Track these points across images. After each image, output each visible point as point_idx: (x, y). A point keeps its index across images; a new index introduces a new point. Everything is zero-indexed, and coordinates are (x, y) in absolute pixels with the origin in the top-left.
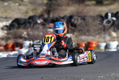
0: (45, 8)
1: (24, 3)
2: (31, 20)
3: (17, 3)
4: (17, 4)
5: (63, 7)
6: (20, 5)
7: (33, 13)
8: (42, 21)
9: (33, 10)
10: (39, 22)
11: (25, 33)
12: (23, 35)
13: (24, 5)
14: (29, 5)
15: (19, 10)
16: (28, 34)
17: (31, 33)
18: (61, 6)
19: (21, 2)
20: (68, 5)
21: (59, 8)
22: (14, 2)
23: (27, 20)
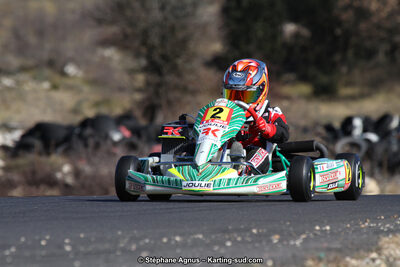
0: (138, 97)
1: (69, 82)
3: (46, 79)
4: (46, 85)
5: (202, 99)
6: (55, 87)
8: (127, 134)
9: (97, 104)
10: (116, 137)
11: (67, 168)
12: (59, 175)
13: (70, 88)
14: (86, 89)
16: (77, 173)
18: (194, 93)
19: (57, 79)
21: (188, 98)
22: (35, 78)
23: (77, 131)
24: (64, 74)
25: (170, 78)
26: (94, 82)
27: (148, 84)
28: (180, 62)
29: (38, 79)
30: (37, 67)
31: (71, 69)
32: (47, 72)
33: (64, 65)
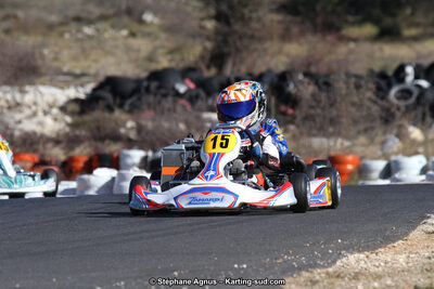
0: (209, 45)
1: (147, 29)
2: (154, 84)
3: (124, 27)
4: (125, 32)
5: (268, 45)
6: (133, 35)
7: (171, 60)
8: (192, 86)
9: (171, 52)
10: (182, 89)
11: (130, 124)
12: (123, 131)
13: (148, 35)
14: (163, 35)
15: (128, 49)
16: (140, 129)
17: (149, 125)
18: (261, 40)
19: (136, 27)
21: (255, 45)
22: (113, 27)
23: (145, 84)
24: (141, 22)
25: (237, 27)
26: (170, 29)
27: (217, 32)
28: (246, 11)
29: (116, 27)
30: (117, 14)
31: (148, 17)
32: (126, 20)
33: (142, 13)
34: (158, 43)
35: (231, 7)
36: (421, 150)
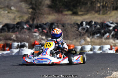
0: (30, 15)
1: (13, 11)
2: (18, 26)
3: (6, 11)
4: (6, 12)
5: (45, 16)
6: (9, 13)
7: (19, 19)
8: (28, 26)
9: (19, 17)
10: (25, 27)
11: (14, 36)
12: (12, 38)
13: (12, 13)
14: (16, 13)
15: (8, 16)
16: (17, 37)
17: (19, 36)
18: (43, 15)
19: (9, 11)
20: (49, 14)
21: (42, 16)
22: (3, 10)
23: (16, 25)
24: (11, 9)
25: (38, 11)
26: (18, 11)
27: (32, 12)
28: (40, 7)
29: (4, 10)
30: (4, 7)
31: (12, 8)
32: (7, 9)
33: (11, 7)
34: (15, 15)
35: (36, 6)
36: (90, 43)
